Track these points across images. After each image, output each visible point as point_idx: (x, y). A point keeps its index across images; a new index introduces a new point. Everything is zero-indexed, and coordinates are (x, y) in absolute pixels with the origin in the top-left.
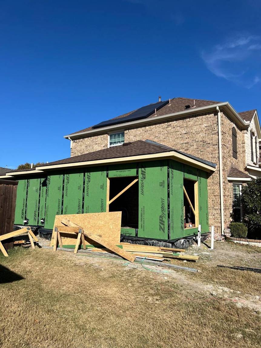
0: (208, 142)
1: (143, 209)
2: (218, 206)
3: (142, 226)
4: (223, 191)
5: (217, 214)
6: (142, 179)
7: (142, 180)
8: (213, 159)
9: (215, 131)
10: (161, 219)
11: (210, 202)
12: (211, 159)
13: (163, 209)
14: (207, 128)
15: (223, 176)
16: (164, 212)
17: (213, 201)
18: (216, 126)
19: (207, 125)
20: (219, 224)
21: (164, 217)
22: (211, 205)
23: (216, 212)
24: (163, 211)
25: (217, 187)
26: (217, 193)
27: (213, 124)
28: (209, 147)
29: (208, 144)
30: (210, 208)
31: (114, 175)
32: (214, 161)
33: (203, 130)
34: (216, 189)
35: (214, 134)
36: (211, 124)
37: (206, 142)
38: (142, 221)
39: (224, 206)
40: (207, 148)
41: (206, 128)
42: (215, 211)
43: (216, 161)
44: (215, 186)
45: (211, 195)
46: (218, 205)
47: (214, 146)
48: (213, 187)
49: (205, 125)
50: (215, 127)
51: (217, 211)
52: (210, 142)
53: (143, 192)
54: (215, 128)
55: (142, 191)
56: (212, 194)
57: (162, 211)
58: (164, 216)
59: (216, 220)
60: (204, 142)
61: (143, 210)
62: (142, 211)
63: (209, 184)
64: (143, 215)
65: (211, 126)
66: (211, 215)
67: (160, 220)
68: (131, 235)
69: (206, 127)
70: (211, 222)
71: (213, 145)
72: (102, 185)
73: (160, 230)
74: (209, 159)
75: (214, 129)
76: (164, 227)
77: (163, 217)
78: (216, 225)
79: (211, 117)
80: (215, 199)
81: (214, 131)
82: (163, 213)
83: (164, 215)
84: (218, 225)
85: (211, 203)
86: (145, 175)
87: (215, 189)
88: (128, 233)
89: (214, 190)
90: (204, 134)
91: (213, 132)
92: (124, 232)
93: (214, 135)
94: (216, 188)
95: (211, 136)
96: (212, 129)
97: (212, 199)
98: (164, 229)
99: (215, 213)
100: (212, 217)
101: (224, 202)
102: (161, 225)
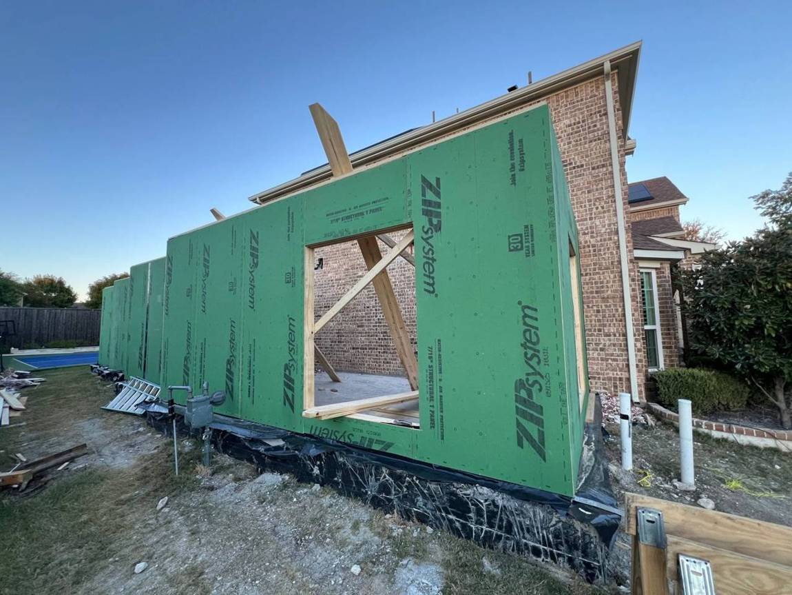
0: (578, 164)
1: (435, 350)
2: (614, 324)
3: (432, 420)
4: (631, 286)
5: (614, 345)
6: (426, 233)
7: (425, 236)
8: (594, 205)
9: (598, 130)
10: (523, 394)
11: (589, 314)
12: (590, 205)
13: (530, 353)
14: (573, 129)
15: (628, 245)
16: (539, 363)
17: (598, 311)
18: (599, 118)
19: (573, 122)
20: (619, 373)
21: (540, 390)
22: (593, 322)
23: (610, 340)
24: (531, 359)
25: (609, 276)
26: (609, 292)
27: (591, 114)
28: (580, 176)
29: (578, 167)
30: (590, 330)
31: (326, 235)
32: (597, 208)
33: (560, 135)
34: (608, 282)
35: (595, 140)
36: (583, 117)
37: (571, 164)
38: (432, 399)
39: (633, 324)
40: (576, 177)
41: (569, 130)
42: (606, 338)
43: (603, 208)
44: (604, 273)
45: (593, 297)
46: (614, 322)
47: (597, 171)
48: (596, 277)
49: (567, 122)
50: (596, 122)
51: (612, 338)
52: (584, 163)
53: (432, 285)
54: (598, 124)
55: (427, 280)
56: (596, 295)
57: (528, 360)
58: (536, 382)
59: (610, 361)
60: (566, 166)
61: (435, 356)
62: (430, 358)
63: (586, 270)
64: (436, 376)
65: (583, 121)
66: (593, 350)
67: (518, 399)
68: (390, 451)
69: (570, 125)
70: (595, 367)
71: (593, 169)
72: (290, 271)
73: (520, 444)
74: (581, 206)
75: (595, 126)
76: (541, 434)
77: (535, 389)
78: (611, 375)
79: (582, 100)
80: (604, 307)
81: (594, 131)
82: (531, 371)
83: (538, 378)
84: (617, 374)
85: (593, 317)
86: (438, 215)
87: (605, 281)
88: (378, 442)
89: (602, 283)
90: (564, 145)
91: (591, 135)
92: (365, 434)
93: (594, 143)
94: (608, 279)
95: (587, 146)
96: (589, 128)
97: (595, 308)
98: (543, 444)
99: (608, 343)
100: (599, 354)
101: (633, 315)
102: (523, 422)
